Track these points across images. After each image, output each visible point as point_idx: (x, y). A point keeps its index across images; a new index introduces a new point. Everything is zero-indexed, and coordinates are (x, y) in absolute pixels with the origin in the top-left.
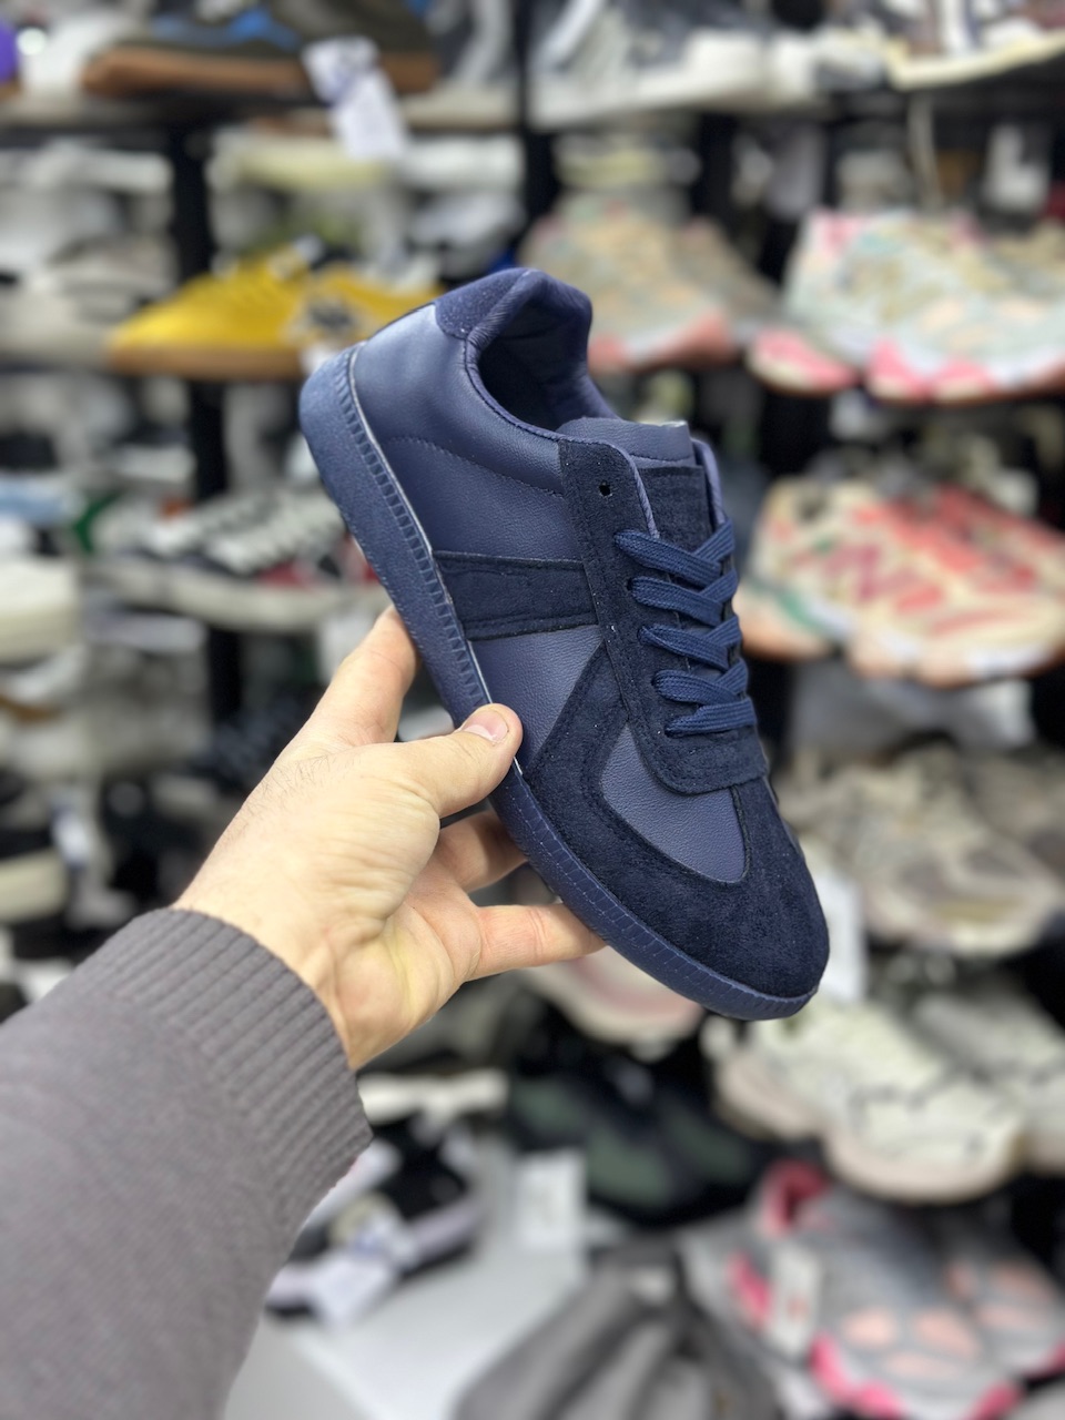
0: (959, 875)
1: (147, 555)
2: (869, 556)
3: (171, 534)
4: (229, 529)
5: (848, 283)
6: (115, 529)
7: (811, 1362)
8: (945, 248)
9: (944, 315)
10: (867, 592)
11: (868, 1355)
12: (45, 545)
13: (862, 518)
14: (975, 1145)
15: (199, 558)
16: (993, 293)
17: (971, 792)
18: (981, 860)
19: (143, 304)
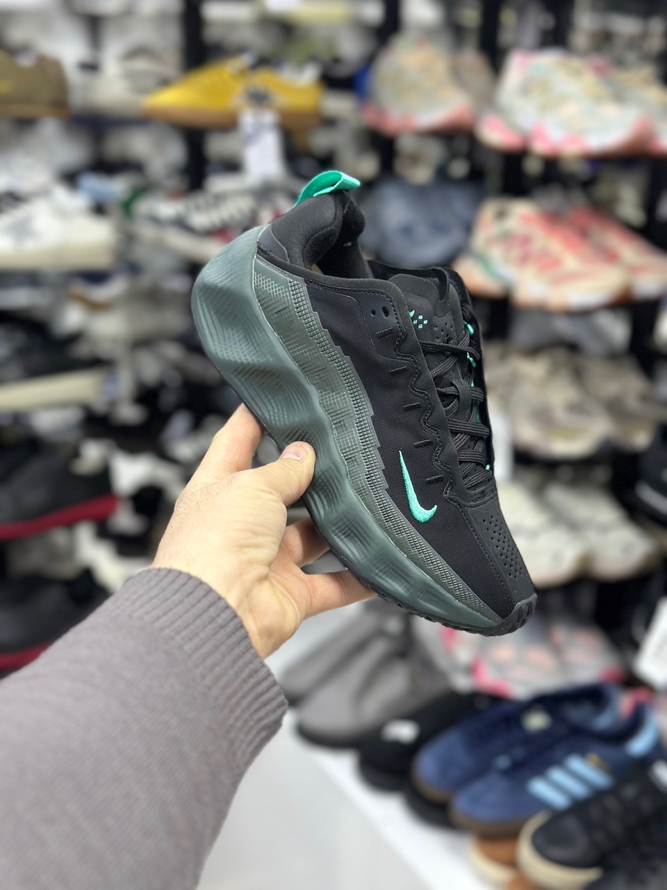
0: (560, 414)
1: (156, 220)
2: (526, 240)
3: (167, 209)
4: (198, 208)
5: (526, 90)
6: (145, 206)
7: (472, 670)
8: (577, 73)
9: (571, 110)
10: (524, 259)
11: (500, 667)
12: (99, 209)
13: (526, 219)
14: (556, 557)
15: (181, 224)
16: (597, 99)
17: (578, 375)
18: (575, 408)
19: (165, 83)
